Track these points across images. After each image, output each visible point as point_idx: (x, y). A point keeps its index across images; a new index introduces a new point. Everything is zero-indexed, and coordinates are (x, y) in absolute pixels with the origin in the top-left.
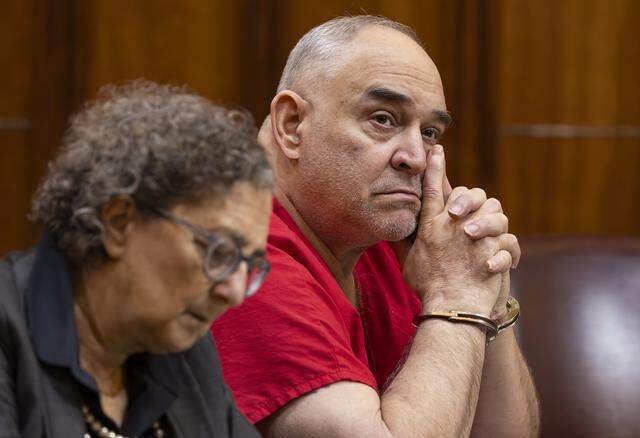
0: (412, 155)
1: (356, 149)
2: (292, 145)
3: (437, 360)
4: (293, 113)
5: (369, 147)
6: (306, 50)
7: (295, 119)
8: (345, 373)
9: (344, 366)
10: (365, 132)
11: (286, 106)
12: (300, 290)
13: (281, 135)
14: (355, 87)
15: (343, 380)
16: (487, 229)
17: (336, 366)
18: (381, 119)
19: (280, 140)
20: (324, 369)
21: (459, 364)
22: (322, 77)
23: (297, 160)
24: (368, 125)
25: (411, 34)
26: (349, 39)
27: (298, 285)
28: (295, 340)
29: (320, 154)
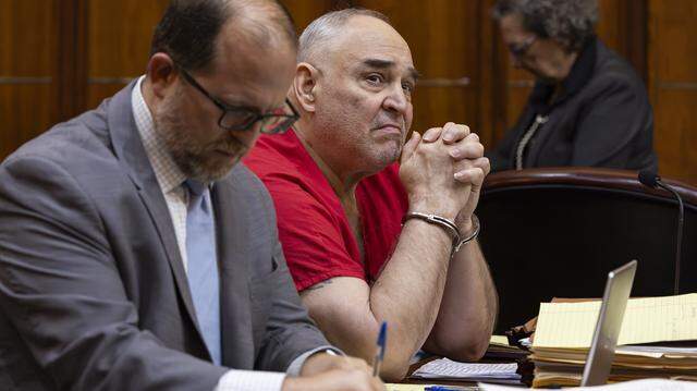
0: (398, 102)
1: (357, 100)
2: (309, 102)
3: (412, 258)
4: (308, 79)
5: (366, 98)
6: (311, 35)
7: (310, 83)
8: (337, 271)
9: (336, 265)
10: (363, 88)
11: (303, 73)
12: (305, 211)
13: (300, 94)
14: (352, 58)
15: (335, 276)
16: (468, 153)
17: (331, 266)
18: (373, 79)
19: (300, 99)
20: (322, 269)
21: (429, 259)
22: (327, 52)
23: (313, 113)
24: (364, 83)
25: (384, 19)
26: (343, 24)
27: (304, 208)
28: (299, 249)
29: (332, 107)
